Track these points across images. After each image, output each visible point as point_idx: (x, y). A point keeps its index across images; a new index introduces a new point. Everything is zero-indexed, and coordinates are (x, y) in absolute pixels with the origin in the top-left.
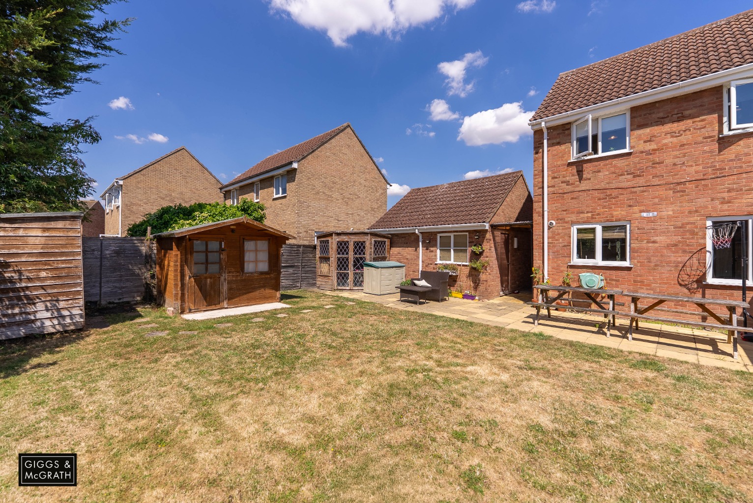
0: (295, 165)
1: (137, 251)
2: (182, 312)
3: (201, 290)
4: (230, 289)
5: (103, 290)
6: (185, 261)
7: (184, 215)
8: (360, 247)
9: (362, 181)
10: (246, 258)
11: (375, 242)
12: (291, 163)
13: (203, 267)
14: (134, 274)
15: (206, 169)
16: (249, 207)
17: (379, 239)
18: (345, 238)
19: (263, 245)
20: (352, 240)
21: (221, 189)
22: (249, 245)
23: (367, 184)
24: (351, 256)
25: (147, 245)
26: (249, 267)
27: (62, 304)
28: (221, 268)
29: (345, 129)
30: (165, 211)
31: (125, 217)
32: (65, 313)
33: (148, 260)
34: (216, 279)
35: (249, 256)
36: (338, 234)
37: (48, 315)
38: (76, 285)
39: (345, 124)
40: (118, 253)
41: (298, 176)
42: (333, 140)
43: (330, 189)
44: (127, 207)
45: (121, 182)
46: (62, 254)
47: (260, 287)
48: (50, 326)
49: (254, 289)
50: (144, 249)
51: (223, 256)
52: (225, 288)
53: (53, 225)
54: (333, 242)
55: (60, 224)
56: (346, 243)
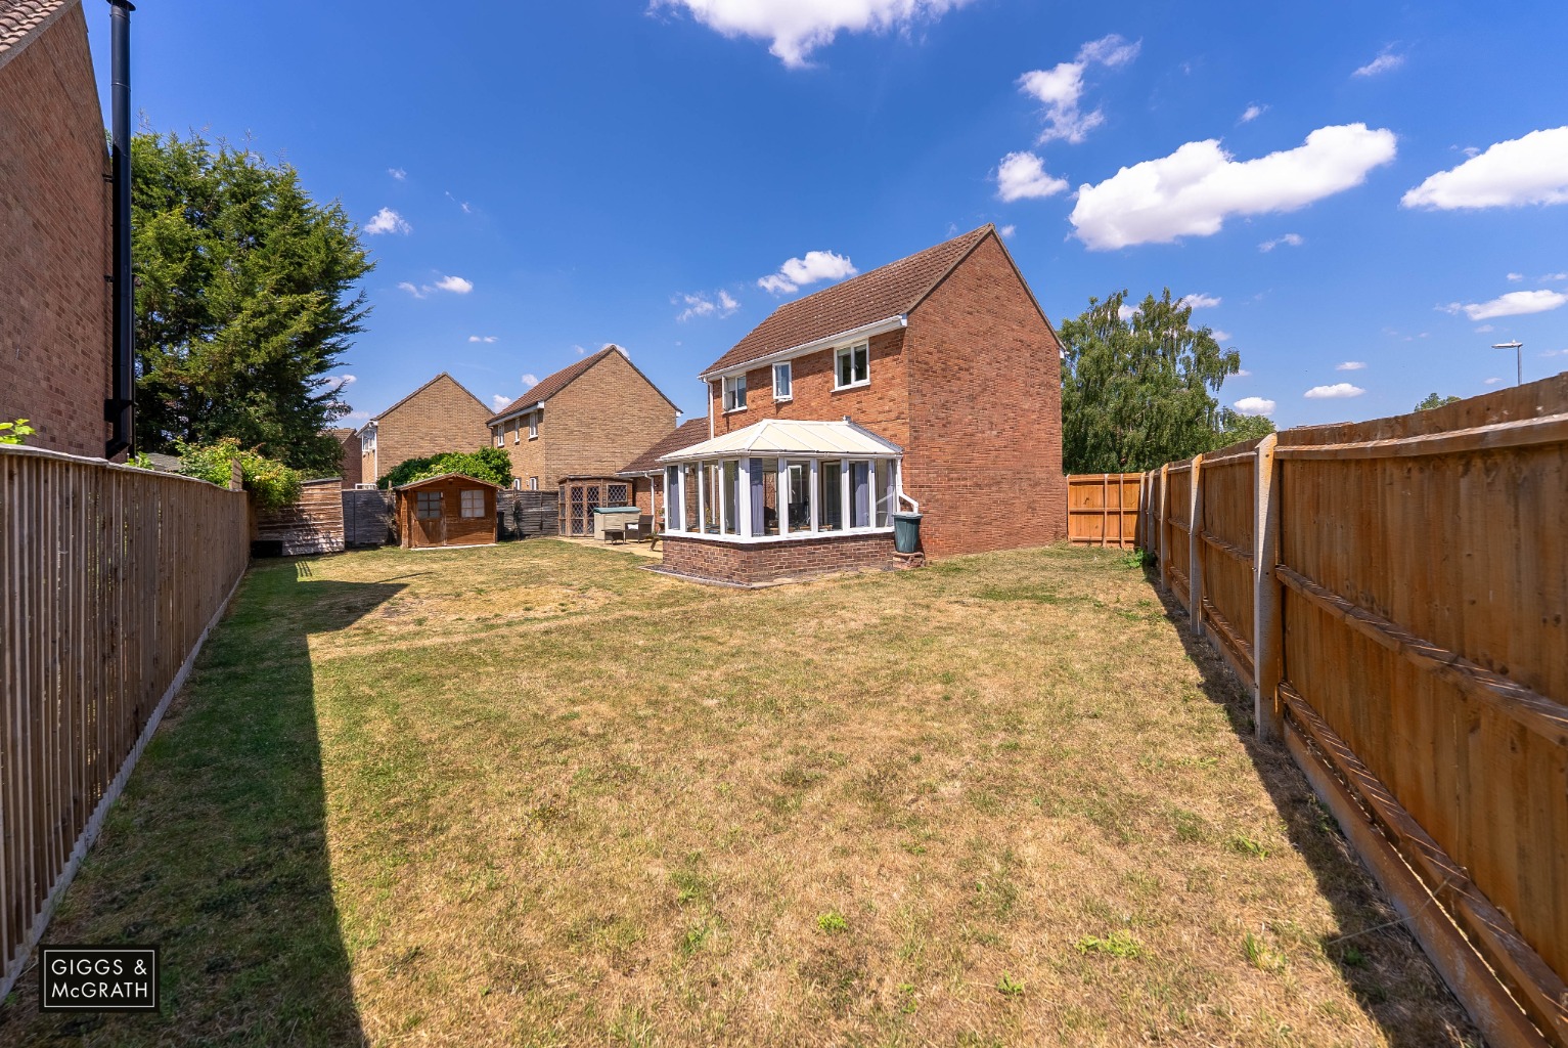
0: (541, 405)
1: (382, 502)
2: (410, 547)
3: (424, 530)
4: (449, 531)
5: (357, 533)
6: (410, 508)
7: (422, 467)
8: (593, 493)
9: (636, 412)
10: (463, 506)
11: (611, 487)
12: (536, 403)
13: (426, 513)
14: (379, 521)
15: (474, 397)
16: (488, 455)
17: (617, 484)
18: (580, 484)
19: (479, 494)
20: (586, 485)
21: (487, 423)
22: (466, 495)
23: (643, 415)
24: (585, 502)
25: (388, 498)
26: (467, 513)
27: (331, 535)
28: (441, 514)
29: (608, 354)
30: (407, 465)
31: (380, 462)
32: (333, 540)
33: (390, 510)
34: (437, 522)
35: (466, 504)
36: (572, 480)
37: (324, 541)
38: (339, 523)
39: (607, 346)
40: (366, 503)
41: (545, 416)
42: (591, 370)
43: (588, 426)
44: (383, 451)
45: (376, 423)
46: (331, 504)
47: (477, 531)
48: (326, 547)
49: (471, 532)
50: (386, 501)
51: (443, 504)
52: (445, 529)
53: (326, 486)
54: (568, 486)
55: (330, 486)
56: (580, 489)
